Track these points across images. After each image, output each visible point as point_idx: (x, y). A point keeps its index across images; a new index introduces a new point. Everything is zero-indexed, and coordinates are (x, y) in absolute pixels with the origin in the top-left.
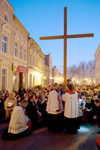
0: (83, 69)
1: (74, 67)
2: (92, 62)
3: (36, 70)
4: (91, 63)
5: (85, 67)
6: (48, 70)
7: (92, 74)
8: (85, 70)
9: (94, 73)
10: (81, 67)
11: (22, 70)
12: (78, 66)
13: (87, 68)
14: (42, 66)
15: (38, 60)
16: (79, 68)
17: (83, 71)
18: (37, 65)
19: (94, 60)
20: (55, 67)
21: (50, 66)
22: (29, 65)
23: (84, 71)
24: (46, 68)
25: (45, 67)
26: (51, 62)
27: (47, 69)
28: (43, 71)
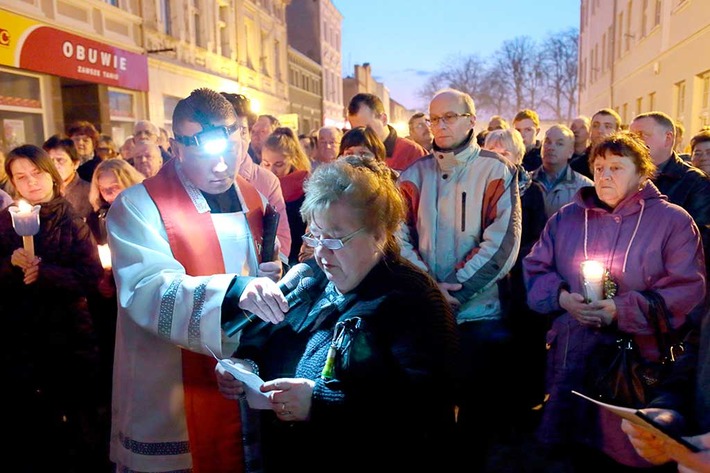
0: (519, 81)
1: (472, 68)
2: (564, 40)
3: (218, 74)
4: (558, 50)
5: (527, 68)
6: (316, 78)
7: (565, 103)
8: (530, 82)
9: (572, 101)
10: (509, 71)
11: (86, 63)
12: (488, 66)
13: (539, 75)
14: (269, 52)
15: (231, 15)
16: (496, 73)
17: (518, 90)
18: (224, 44)
19: (574, 30)
20: (366, 65)
21: (325, 59)
22: (156, 40)
23: (524, 91)
24: (296, 68)
25: (290, 58)
26: (338, 37)
27: (307, 73)
28: (273, 81)
